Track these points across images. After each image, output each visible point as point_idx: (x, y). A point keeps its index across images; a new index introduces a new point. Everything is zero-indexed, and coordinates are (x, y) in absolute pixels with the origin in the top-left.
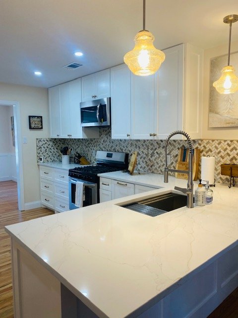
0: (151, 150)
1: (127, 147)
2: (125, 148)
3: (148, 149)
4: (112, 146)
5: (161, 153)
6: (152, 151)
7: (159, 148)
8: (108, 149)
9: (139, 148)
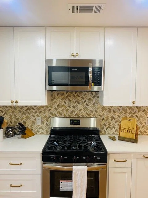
0: (129, 114)
1: (97, 112)
2: (94, 112)
3: (126, 113)
4: (73, 111)
5: (141, 116)
6: (131, 115)
7: (139, 111)
8: (67, 115)
9: (114, 112)
